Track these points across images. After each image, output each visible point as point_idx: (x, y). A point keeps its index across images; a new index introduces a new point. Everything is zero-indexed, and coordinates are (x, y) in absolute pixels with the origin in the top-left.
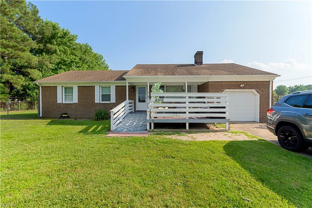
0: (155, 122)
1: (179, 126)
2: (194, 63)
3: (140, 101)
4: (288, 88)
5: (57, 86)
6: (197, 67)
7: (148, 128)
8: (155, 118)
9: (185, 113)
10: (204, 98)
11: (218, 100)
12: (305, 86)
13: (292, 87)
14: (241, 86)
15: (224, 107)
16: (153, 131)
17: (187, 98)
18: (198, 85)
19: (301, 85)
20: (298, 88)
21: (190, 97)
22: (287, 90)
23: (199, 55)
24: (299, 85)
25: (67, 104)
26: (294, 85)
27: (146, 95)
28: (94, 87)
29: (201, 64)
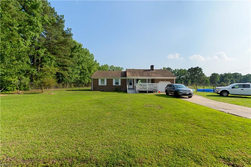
0: (139, 91)
1: (145, 92)
2: (150, 69)
3: (130, 85)
4: (220, 75)
5: (98, 79)
7: (137, 92)
9: (147, 88)
12: (232, 74)
13: (222, 74)
14: (165, 80)
15: (157, 87)
16: (139, 93)
18: (151, 80)
20: (227, 75)
21: (148, 84)
22: (219, 77)
23: (152, 67)
24: (228, 73)
25: (102, 86)
26: (224, 73)
27: (132, 83)
28: (113, 79)
29: (153, 70)
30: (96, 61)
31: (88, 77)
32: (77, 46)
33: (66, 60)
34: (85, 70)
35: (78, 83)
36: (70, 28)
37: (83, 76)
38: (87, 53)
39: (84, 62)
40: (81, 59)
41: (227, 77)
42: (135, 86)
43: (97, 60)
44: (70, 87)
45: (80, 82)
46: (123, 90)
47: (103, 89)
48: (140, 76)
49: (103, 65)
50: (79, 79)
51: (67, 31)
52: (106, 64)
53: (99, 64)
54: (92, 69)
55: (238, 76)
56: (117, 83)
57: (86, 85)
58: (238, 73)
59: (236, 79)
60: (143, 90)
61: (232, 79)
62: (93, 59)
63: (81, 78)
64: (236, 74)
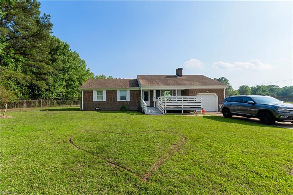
0: (167, 110)
1: (179, 112)
2: (176, 75)
3: (145, 100)
4: (251, 88)
5: (93, 91)
6: (179, 78)
7: (164, 113)
8: (167, 108)
10: (187, 98)
11: (195, 99)
12: (266, 86)
13: (254, 86)
14: (208, 91)
15: (200, 103)
16: (166, 114)
17: (182, 98)
18: (181, 90)
19: (262, 85)
20: (260, 88)
21: (178, 98)
22: (250, 90)
23: (179, 70)
24: (261, 85)
25: (99, 102)
26: (256, 85)
27: (149, 96)
28: (116, 91)
29: (181, 76)
30: (88, 70)
31: (78, 92)
32: (61, 46)
33: (43, 64)
34: (74, 81)
35: (64, 99)
36: (48, 14)
37: (71, 89)
38: (75, 57)
39: (72, 69)
40: (67, 64)
41: (261, 90)
42: (156, 102)
43: (90, 68)
44: (53, 106)
45: (67, 98)
46: (134, 109)
47: (99, 107)
48: (164, 85)
49: (98, 76)
50: (65, 94)
51: (44, 18)
52: (103, 75)
53: (92, 74)
54: (84, 80)
55: (274, 89)
56: (123, 98)
57: (74, 102)
58: (275, 85)
59: (271, 93)
60: (172, 108)
61: (266, 92)
62: (85, 67)
63: (67, 92)
64: (271, 86)
